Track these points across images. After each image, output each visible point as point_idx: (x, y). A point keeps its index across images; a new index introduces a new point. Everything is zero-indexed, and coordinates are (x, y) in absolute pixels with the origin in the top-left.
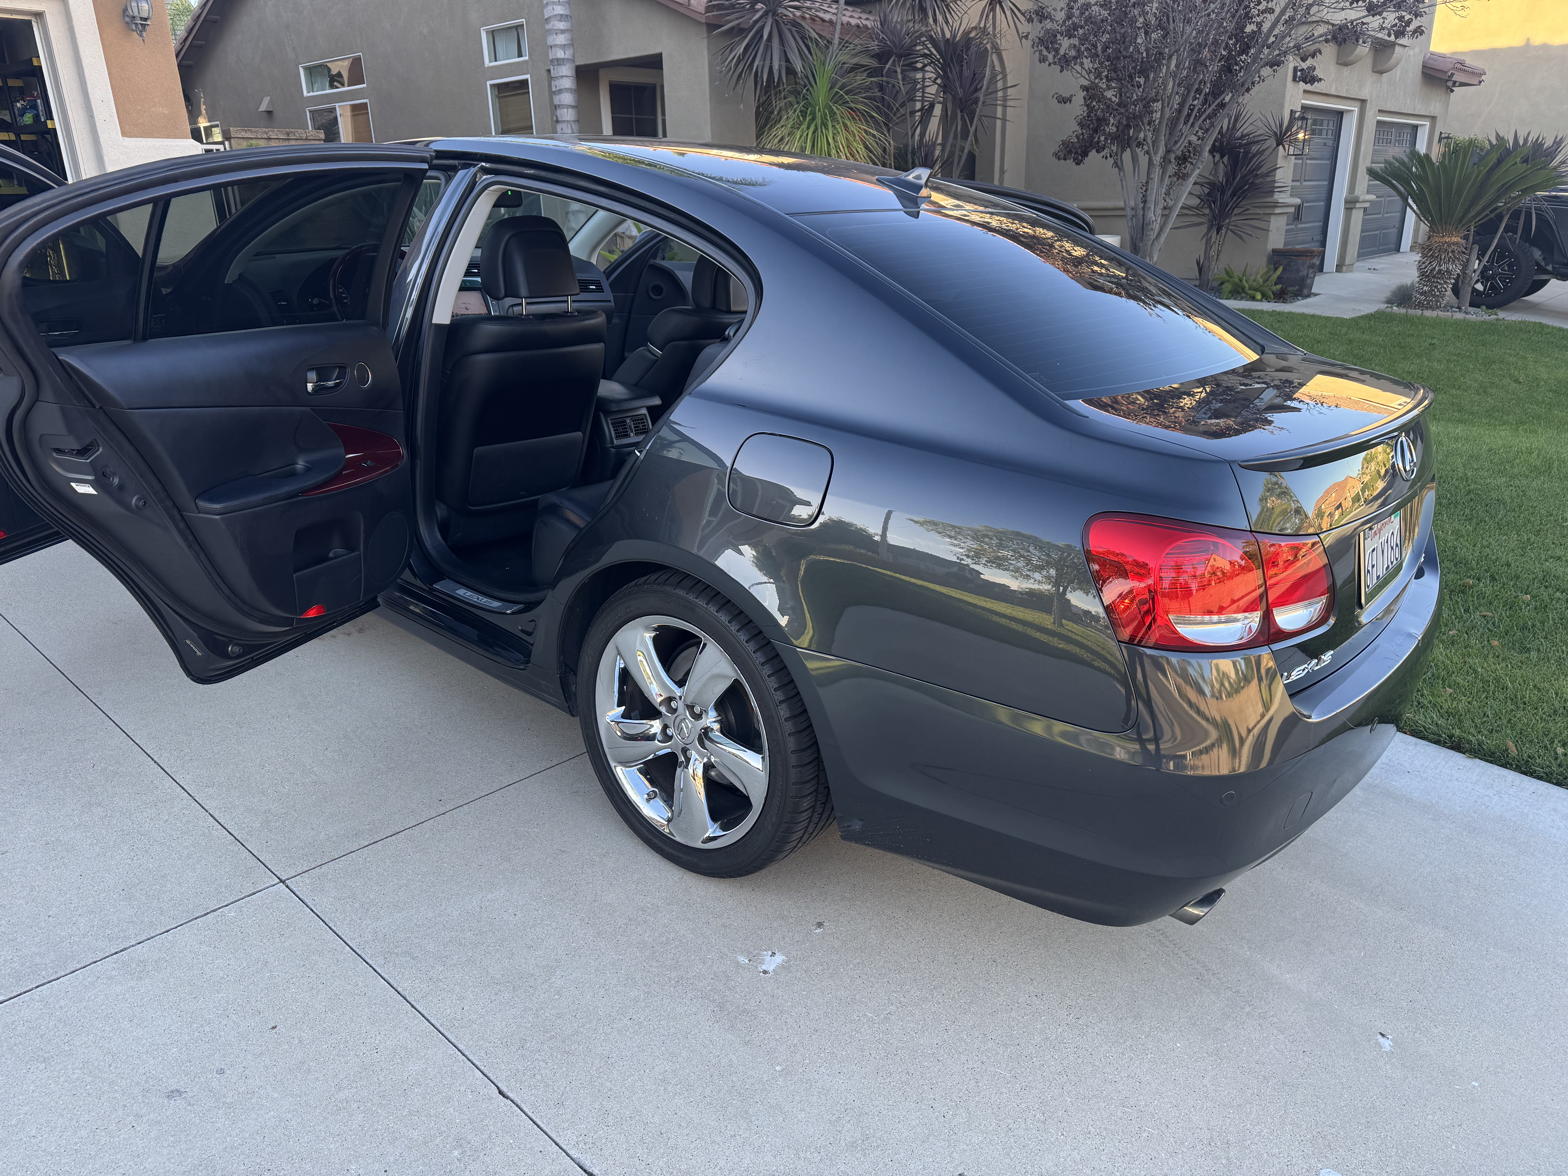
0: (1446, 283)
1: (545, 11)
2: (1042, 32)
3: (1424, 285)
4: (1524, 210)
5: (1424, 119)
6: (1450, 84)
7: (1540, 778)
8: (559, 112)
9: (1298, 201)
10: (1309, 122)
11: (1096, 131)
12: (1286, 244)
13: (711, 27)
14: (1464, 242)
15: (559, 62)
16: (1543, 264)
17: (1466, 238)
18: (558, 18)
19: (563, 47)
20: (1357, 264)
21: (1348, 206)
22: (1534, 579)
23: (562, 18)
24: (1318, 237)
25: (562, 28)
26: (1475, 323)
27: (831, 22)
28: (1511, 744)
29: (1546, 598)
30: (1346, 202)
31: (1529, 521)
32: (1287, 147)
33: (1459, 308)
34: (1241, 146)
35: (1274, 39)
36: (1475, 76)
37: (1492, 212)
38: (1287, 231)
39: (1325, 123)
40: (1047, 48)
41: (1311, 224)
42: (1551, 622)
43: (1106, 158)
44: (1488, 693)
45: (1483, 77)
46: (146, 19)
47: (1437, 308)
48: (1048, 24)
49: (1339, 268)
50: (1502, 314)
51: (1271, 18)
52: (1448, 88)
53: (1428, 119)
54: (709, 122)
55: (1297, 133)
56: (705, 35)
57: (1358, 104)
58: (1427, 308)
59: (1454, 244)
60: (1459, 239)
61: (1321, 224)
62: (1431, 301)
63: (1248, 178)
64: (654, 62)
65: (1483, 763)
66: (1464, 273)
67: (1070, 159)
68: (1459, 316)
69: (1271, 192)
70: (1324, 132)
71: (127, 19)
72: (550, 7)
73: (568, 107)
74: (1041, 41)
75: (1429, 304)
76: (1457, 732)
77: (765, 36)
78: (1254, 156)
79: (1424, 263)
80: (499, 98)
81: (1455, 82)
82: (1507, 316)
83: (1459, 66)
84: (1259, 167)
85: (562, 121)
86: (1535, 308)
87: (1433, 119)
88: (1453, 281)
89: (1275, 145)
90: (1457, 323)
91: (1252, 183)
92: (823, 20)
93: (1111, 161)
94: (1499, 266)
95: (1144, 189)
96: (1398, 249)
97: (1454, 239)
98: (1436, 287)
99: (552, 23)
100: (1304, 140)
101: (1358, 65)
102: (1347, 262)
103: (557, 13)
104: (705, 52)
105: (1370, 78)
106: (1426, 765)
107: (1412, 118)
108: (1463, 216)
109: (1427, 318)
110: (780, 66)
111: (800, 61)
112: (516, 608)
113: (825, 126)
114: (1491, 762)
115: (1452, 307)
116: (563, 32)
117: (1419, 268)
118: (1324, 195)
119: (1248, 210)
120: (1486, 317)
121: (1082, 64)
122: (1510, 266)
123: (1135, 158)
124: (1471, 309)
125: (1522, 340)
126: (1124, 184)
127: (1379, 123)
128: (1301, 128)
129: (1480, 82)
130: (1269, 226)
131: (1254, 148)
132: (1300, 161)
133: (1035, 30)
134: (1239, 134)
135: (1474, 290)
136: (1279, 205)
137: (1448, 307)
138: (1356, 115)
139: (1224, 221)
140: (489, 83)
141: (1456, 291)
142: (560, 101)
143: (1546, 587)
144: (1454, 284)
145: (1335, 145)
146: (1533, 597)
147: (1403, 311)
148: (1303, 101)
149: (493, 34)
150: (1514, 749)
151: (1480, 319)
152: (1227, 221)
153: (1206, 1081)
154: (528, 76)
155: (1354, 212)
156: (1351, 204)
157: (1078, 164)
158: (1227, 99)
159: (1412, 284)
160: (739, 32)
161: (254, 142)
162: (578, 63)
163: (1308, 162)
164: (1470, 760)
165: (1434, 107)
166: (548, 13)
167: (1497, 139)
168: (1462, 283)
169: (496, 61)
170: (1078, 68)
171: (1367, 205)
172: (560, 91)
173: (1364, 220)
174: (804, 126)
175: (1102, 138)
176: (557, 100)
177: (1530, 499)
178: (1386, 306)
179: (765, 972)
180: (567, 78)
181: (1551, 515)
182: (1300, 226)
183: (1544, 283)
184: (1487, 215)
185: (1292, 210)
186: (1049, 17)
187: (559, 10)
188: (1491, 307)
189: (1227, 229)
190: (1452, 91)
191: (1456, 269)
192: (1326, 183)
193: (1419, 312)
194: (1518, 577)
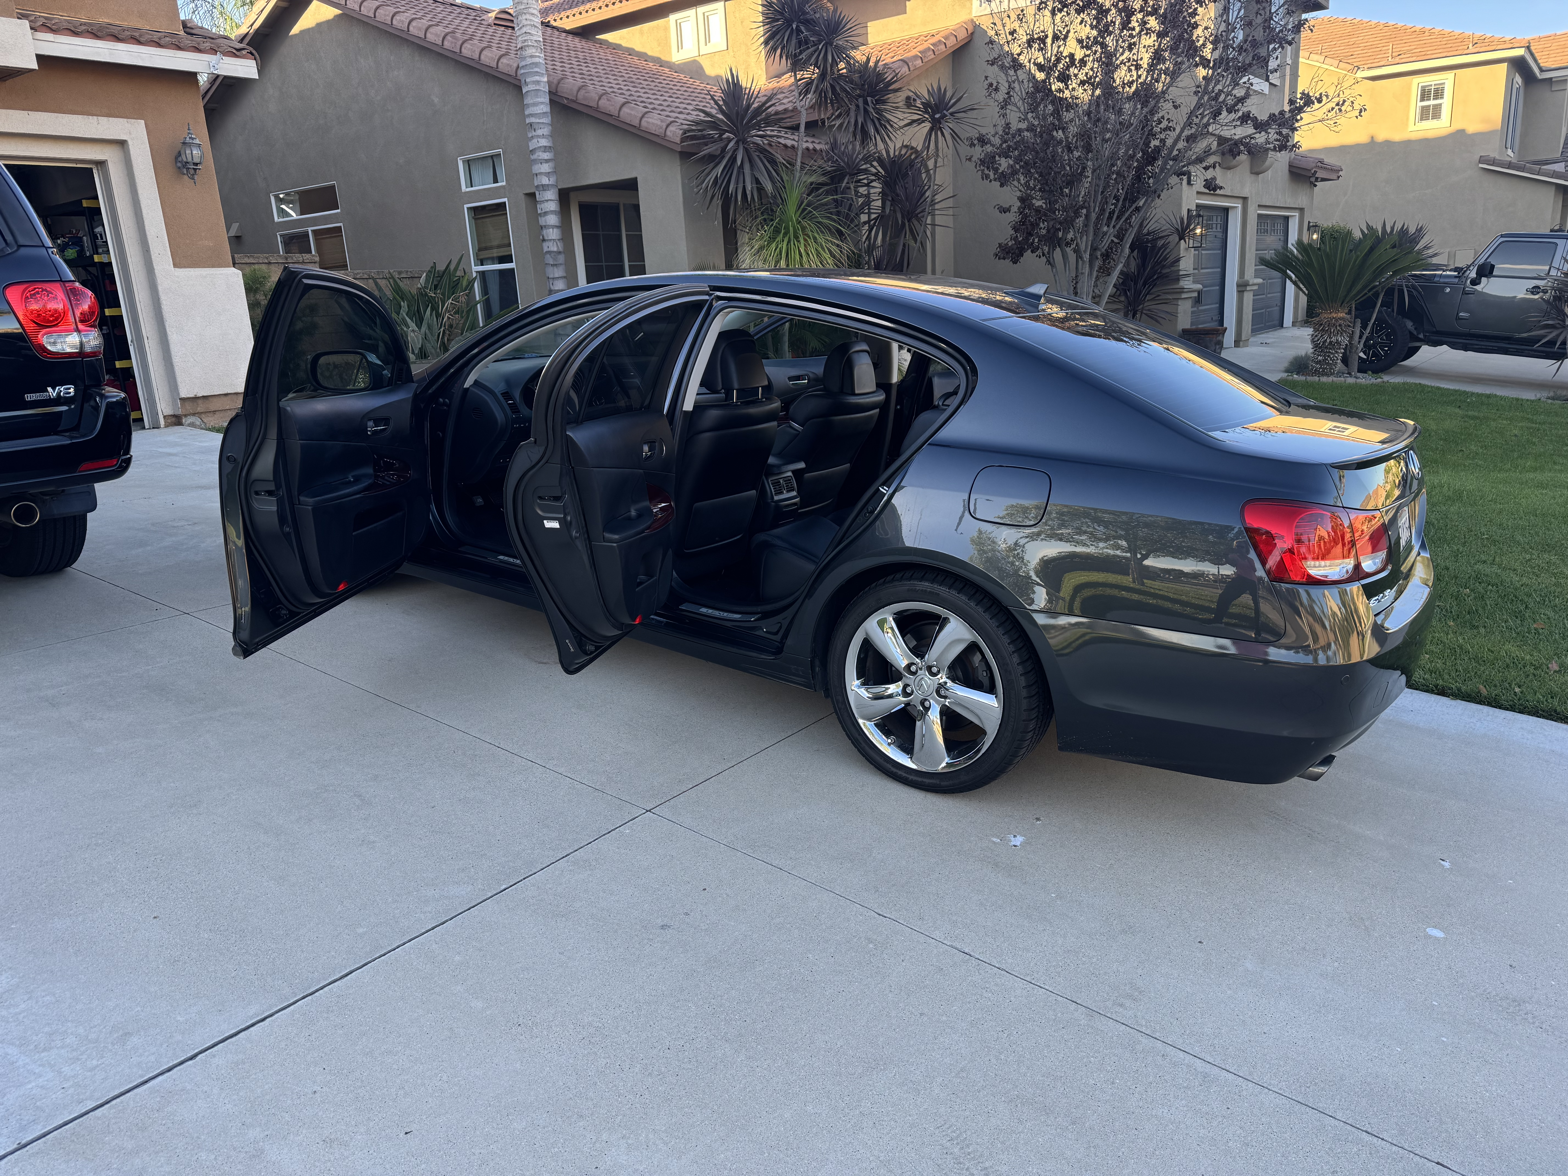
0: (1337, 352)
1: (530, 144)
2: (983, 154)
3: (1318, 355)
4: (1397, 288)
5: (1293, 211)
6: (1313, 179)
7: (1507, 709)
8: (545, 232)
9: (1199, 286)
10: (1205, 218)
11: (1030, 234)
12: (1192, 324)
13: (685, 155)
14: (1348, 316)
15: (544, 188)
16: (1415, 333)
17: (1349, 313)
18: (543, 149)
19: (548, 174)
20: (1252, 339)
21: (1240, 289)
22: (1469, 578)
23: (545, 149)
24: (1216, 318)
25: (546, 158)
26: (1366, 386)
27: (793, 147)
28: (1481, 687)
29: (1483, 591)
30: (1238, 286)
31: (1455, 537)
32: (1187, 240)
33: (1349, 373)
34: (1148, 241)
35: (1177, 153)
36: (1335, 172)
37: (1369, 291)
38: (1193, 312)
39: (1215, 218)
40: (988, 168)
41: (1210, 306)
42: (1489, 607)
43: (1040, 257)
44: (1456, 656)
45: (1341, 173)
46: (196, 164)
47: (1331, 374)
48: (989, 148)
49: (1237, 343)
50: (1386, 378)
51: (1173, 135)
52: (1311, 183)
53: (1297, 211)
54: (684, 237)
55: (1194, 229)
56: (679, 163)
57: (1241, 201)
58: (1323, 375)
59: (1341, 319)
60: (1344, 315)
61: (1218, 305)
62: (1326, 368)
63: (1156, 268)
64: (631, 185)
65: (1464, 702)
66: (1350, 343)
67: (1009, 259)
68: (1351, 380)
69: (1177, 279)
70: (1214, 226)
71: (179, 165)
72: (535, 140)
73: (553, 227)
74: (982, 162)
75: (1324, 371)
76: (1440, 682)
77: (739, 163)
78: (1160, 248)
79: (1316, 336)
80: (475, 219)
81: (1317, 178)
82: (1390, 379)
83: (1319, 164)
84: (1165, 259)
85: (548, 240)
86: (1411, 371)
87: (1301, 210)
88: (1343, 351)
89: (1177, 239)
90: (1350, 386)
91: (1160, 273)
92: (785, 146)
93: (1044, 259)
94: (1379, 337)
95: (1074, 282)
96: (1281, 325)
97: (1341, 315)
98: (1329, 356)
99: (537, 154)
100: (1202, 235)
101: (1238, 168)
102: (1243, 338)
103: (541, 145)
104: (679, 177)
105: (1249, 178)
106: (1423, 705)
107: (1283, 210)
108: (1346, 296)
109: (1324, 384)
110: (752, 188)
111: (769, 182)
112: (757, 616)
113: (796, 237)
114: (1469, 701)
115: (1343, 373)
116: (547, 161)
117: (1313, 341)
118: (1218, 280)
119: (1159, 296)
120: (1373, 381)
121: (1019, 180)
122: (1388, 335)
123: (1065, 256)
124: (1359, 375)
125: (1409, 398)
126: (1057, 278)
127: (1259, 216)
128: (1198, 224)
129: (1339, 177)
130: (1177, 310)
131: (1160, 243)
132: (1197, 252)
133: (978, 152)
134: (1145, 231)
135: (1360, 357)
136: (1185, 290)
137: (1340, 374)
138: (1239, 211)
139: (1138, 306)
140: (466, 206)
141: (1345, 361)
142: (546, 222)
143: (1480, 583)
144: (1343, 354)
145: (1224, 237)
146: (1472, 590)
147: (1303, 378)
148: (1197, 201)
149: (468, 163)
150: (1484, 690)
151: (1368, 382)
152: (1141, 306)
153: (1336, 889)
154: (505, 200)
155: (1246, 294)
156: (1242, 287)
157: (1015, 262)
158: (1141, 204)
159: (1306, 354)
160: (713, 159)
161: (256, 267)
162: (559, 187)
163: (1203, 252)
164: (1453, 701)
165: (1302, 200)
166: (533, 145)
167: (1367, 229)
168: (1350, 352)
169: (472, 186)
170: (1015, 183)
171: (1256, 288)
172: (546, 213)
173: (1254, 300)
174: (778, 239)
175: (1036, 240)
176: (542, 221)
177: (1452, 520)
178: (1287, 374)
179: (1015, 846)
180: (552, 202)
181: (1471, 531)
182: (1200, 308)
183: (1416, 350)
184: (1366, 294)
185: (1196, 294)
186: (989, 142)
187: (544, 142)
188: (1376, 371)
189: (1142, 313)
190: (1315, 186)
191: (1344, 340)
192: (1219, 270)
193: (1316, 378)
194: (1456, 577)
